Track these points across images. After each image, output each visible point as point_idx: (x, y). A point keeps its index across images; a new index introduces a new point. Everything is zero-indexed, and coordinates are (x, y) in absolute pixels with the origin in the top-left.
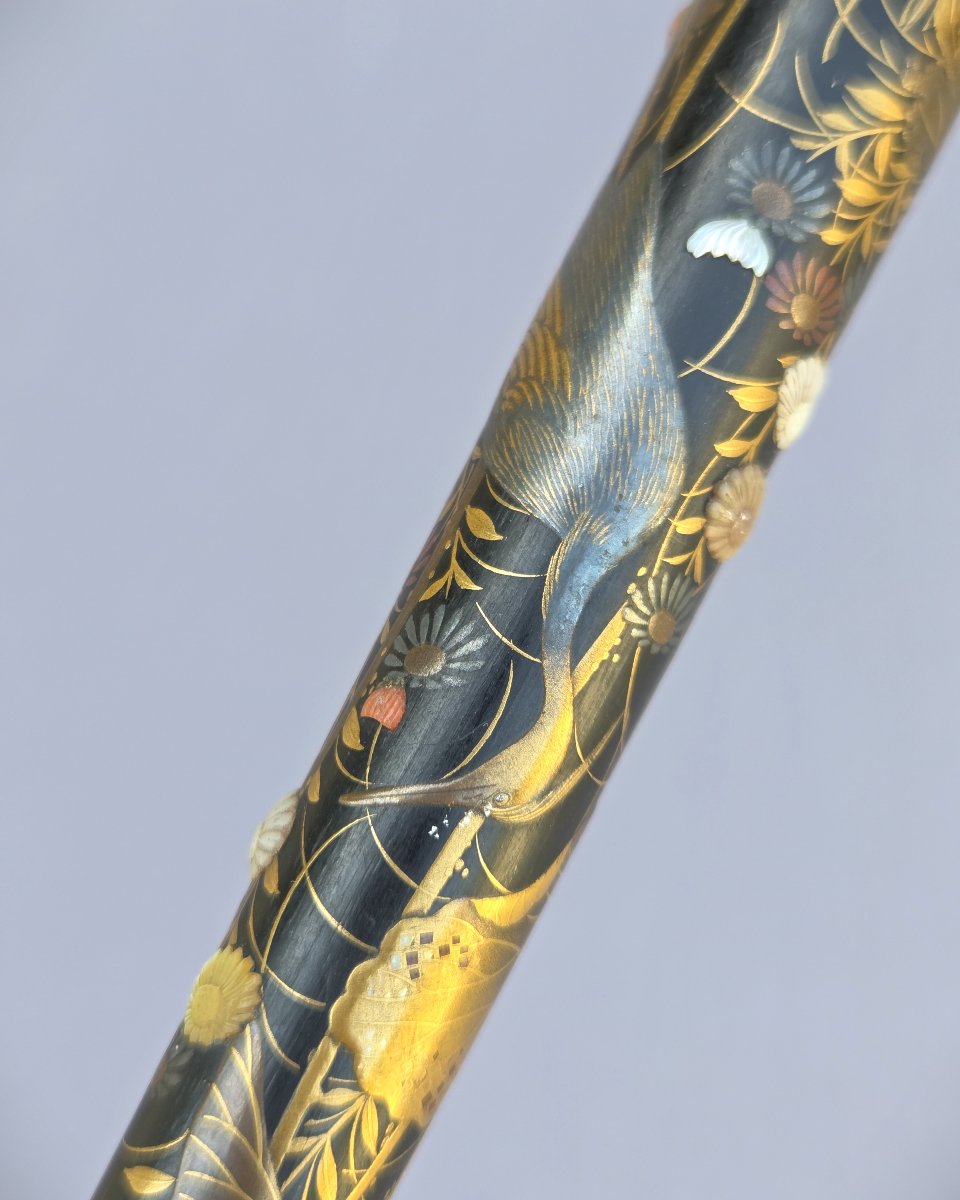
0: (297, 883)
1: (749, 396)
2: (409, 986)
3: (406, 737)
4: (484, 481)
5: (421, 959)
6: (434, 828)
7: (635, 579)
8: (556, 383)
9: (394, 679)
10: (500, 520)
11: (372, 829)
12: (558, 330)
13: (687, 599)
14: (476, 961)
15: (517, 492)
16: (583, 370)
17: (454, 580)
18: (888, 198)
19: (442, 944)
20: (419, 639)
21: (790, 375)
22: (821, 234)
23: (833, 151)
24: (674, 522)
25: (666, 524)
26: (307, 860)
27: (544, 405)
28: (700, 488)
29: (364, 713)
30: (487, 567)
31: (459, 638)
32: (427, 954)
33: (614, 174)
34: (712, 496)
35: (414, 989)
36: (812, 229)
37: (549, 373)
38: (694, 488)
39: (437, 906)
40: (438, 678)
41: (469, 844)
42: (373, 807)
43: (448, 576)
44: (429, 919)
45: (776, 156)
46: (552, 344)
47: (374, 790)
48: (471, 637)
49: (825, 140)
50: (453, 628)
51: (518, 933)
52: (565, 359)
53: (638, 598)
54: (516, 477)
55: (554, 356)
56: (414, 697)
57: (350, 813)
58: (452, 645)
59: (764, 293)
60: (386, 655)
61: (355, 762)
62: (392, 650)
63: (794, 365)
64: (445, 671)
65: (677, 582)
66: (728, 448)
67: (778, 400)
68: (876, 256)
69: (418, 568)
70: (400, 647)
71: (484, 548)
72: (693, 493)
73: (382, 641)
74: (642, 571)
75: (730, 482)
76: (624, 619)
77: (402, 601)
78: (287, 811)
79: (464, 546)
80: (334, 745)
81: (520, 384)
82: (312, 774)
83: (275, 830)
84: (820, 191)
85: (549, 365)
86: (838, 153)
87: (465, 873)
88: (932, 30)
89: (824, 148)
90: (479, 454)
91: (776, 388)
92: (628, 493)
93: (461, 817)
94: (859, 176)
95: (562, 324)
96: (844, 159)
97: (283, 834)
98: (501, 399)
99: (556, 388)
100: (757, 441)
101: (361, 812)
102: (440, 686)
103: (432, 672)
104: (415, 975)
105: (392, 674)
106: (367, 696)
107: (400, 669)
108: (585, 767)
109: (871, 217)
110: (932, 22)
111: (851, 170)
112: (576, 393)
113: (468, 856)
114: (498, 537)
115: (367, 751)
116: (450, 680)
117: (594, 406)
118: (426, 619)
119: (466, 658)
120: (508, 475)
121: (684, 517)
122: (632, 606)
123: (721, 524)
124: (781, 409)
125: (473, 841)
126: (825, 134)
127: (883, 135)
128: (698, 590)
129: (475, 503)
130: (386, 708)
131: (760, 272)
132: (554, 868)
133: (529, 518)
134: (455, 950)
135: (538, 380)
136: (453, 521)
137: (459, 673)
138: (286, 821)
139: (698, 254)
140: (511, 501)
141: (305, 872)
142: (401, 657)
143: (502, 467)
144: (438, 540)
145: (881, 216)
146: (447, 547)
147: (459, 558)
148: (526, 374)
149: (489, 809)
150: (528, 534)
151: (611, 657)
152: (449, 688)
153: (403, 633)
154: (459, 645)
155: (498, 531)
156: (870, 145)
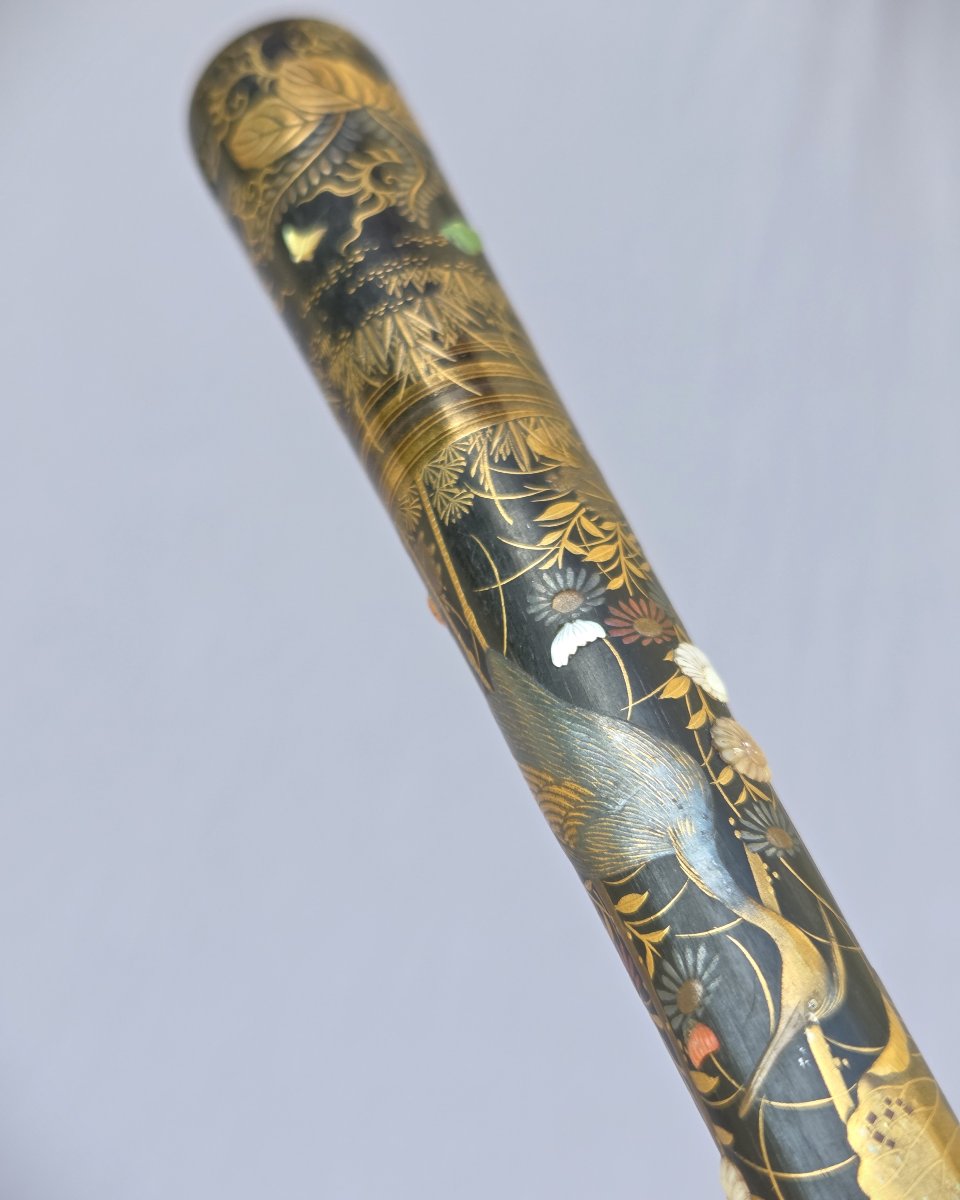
0: (776, 1186)
1: (674, 689)
2: (897, 1153)
3: (730, 1040)
4: (606, 885)
5: (884, 1132)
6: (800, 1060)
7: (733, 829)
8: (579, 799)
9: (688, 1025)
10: (636, 888)
11: (773, 1103)
12: (550, 779)
13: (775, 814)
14: (915, 1102)
15: (626, 865)
16: (582, 775)
17: (653, 944)
18: (619, 542)
19: (883, 1111)
20: (674, 993)
21: (680, 661)
22: (608, 588)
23: (565, 550)
24: (716, 782)
25: (714, 788)
26: (765, 1166)
27: (587, 814)
28: (707, 755)
29: (697, 1063)
30: (659, 914)
31: (690, 961)
32: (884, 1125)
33: (486, 692)
34: (717, 752)
35: (902, 1152)
36: (602, 591)
37: (570, 800)
38: (704, 757)
39: (854, 1096)
40: (707, 993)
41: (827, 1046)
42: (760, 1094)
43: (648, 946)
44: (860, 1107)
45: (544, 583)
46: (555, 789)
47: (748, 1085)
48: (695, 953)
49: (557, 551)
50: (681, 962)
51: (917, 1068)
52: (568, 784)
53: (747, 836)
54: (617, 860)
55: (563, 791)
56: (708, 1019)
57: (753, 1114)
58: (691, 969)
59: (617, 642)
60: (671, 1025)
61: (724, 1089)
62: (670, 1019)
63: (675, 655)
64: (705, 985)
65: (757, 809)
66: (696, 722)
67: (690, 678)
68: (651, 573)
69: (632, 971)
70: (670, 1011)
71: (647, 909)
72: (706, 761)
73: (661, 1026)
74: (732, 821)
75: (716, 735)
76: (754, 852)
77: (645, 995)
78: (728, 1168)
79: (637, 923)
80: (704, 1103)
81: (565, 826)
82: (714, 1134)
83: (734, 1185)
84: (583, 573)
85: (566, 798)
86: (568, 549)
87: (846, 1062)
88: (543, 458)
89: (560, 556)
90: (590, 883)
91: (681, 674)
92: (675, 794)
93: (805, 1037)
94: (592, 547)
95: (548, 773)
96: (576, 549)
97: (741, 1180)
98: (566, 846)
99: (582, 801)
100: (705, 705)
101: (757, 1105)
102: (711, 995)
103: (700, 994)
104: (892, 1144)
105: (684, 1027)
106: (689, 1058)
107: (685, 1017)
108: (835, 946)
109: (622, 558)
110: (537, 454)
111: (585, 548)
112: (593, 789)
113: (836, 1052)
114: (646, 894)
115: (722, 1078)
116: (713, 986)
117: (608, 782)
118: (665, 980)
119: (706, 965)
120: (612, 865)
121: (717, 776)
122: (749, 842)
123: (739, 759)
124: (697, 681)
125: (828, 1042)
126: (553, 549)
127: (579, 519)
128: (774, 804)
129: (616, 901)
130: (702, 1044)
131: (602, 634)
132: (891, 1016)
133: (648, 866)
134: (894, 1107)
135: (571, 810)
136: (617, 922)
137: (713, 978)
138: (733, 1173)
139: (565, 663)
140: (629, 872)
141: (772, 1174)
142: (678, 1013)
143: (606, 866)
144: (624, 945)
145: (626, 553)
146: (630, 937)
147: (641, 933)
148: (561, 817)
149: (814, 1017)
150: (656, 874)
151: (772, 877)
152: (717, 990)
153: (664, 1003)
154: (695, 965)
155: (642, 893)
156: (579, 529)
